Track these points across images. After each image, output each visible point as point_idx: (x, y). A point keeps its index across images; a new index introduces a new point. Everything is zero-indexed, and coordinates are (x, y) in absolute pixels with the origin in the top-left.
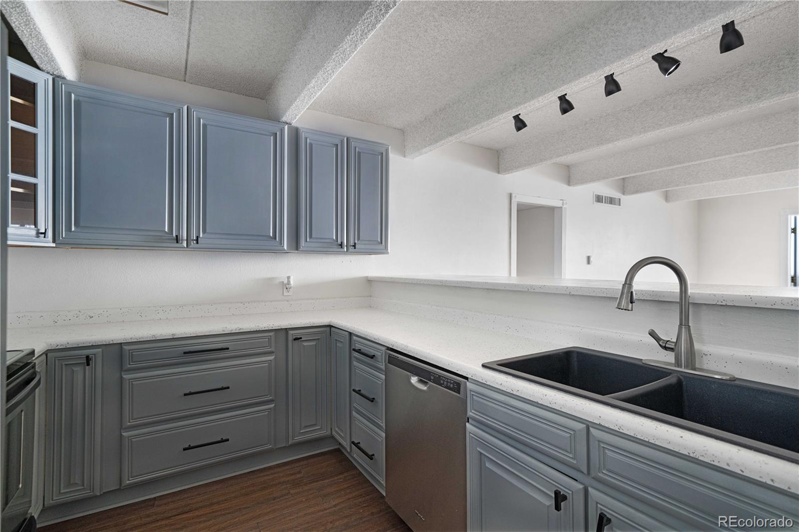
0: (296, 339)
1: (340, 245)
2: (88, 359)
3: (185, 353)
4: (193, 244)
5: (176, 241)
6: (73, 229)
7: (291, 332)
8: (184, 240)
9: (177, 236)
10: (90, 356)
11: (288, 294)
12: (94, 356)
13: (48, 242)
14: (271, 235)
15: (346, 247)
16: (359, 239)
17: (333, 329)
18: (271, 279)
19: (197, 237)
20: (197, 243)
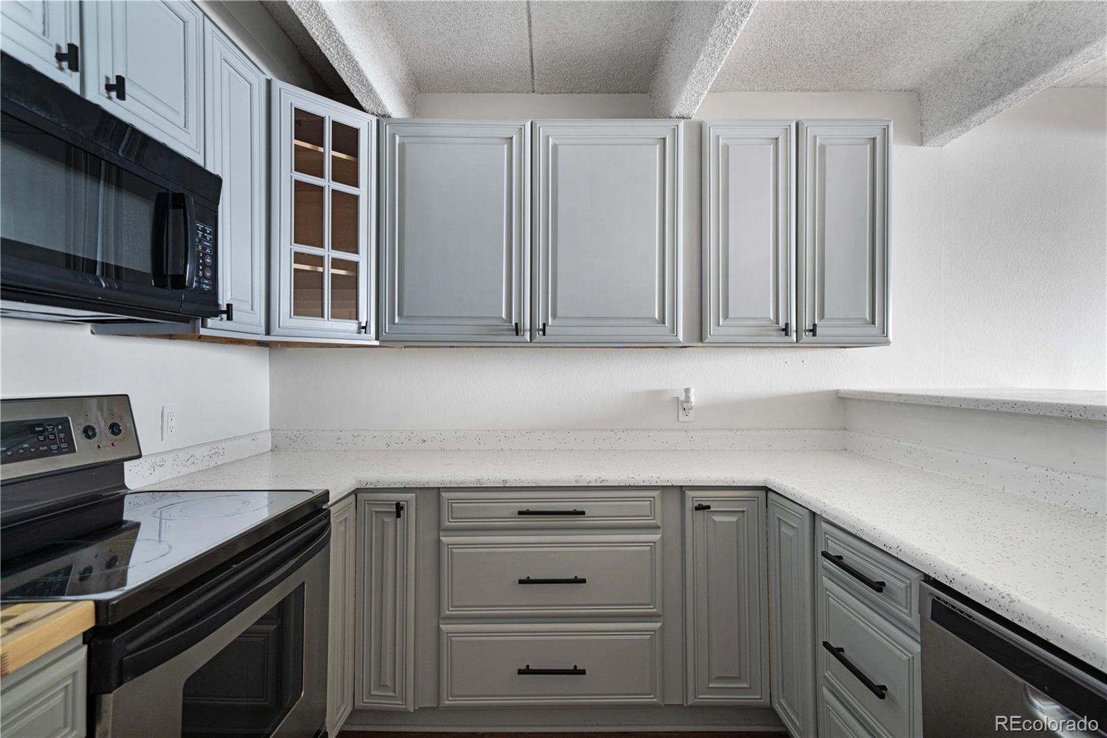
0: (700, 508)
1: (783, 330)
2: (399, 508)
3: (520, 513)
4: (539, 336)
5: (515, 333)
6: (397, 321)
7: (690, 493)
8: (527, 330)
9: (516, 324)
10: (401, 503)
11: (686, 419)
12: (405, 503)
13: (370, 339)
14: (657, 317)
15: (795, 334)
16: (822, 317)
17: (771, 495)
18: (659, 393)
19: (544, 325)
20: (544, 334)
